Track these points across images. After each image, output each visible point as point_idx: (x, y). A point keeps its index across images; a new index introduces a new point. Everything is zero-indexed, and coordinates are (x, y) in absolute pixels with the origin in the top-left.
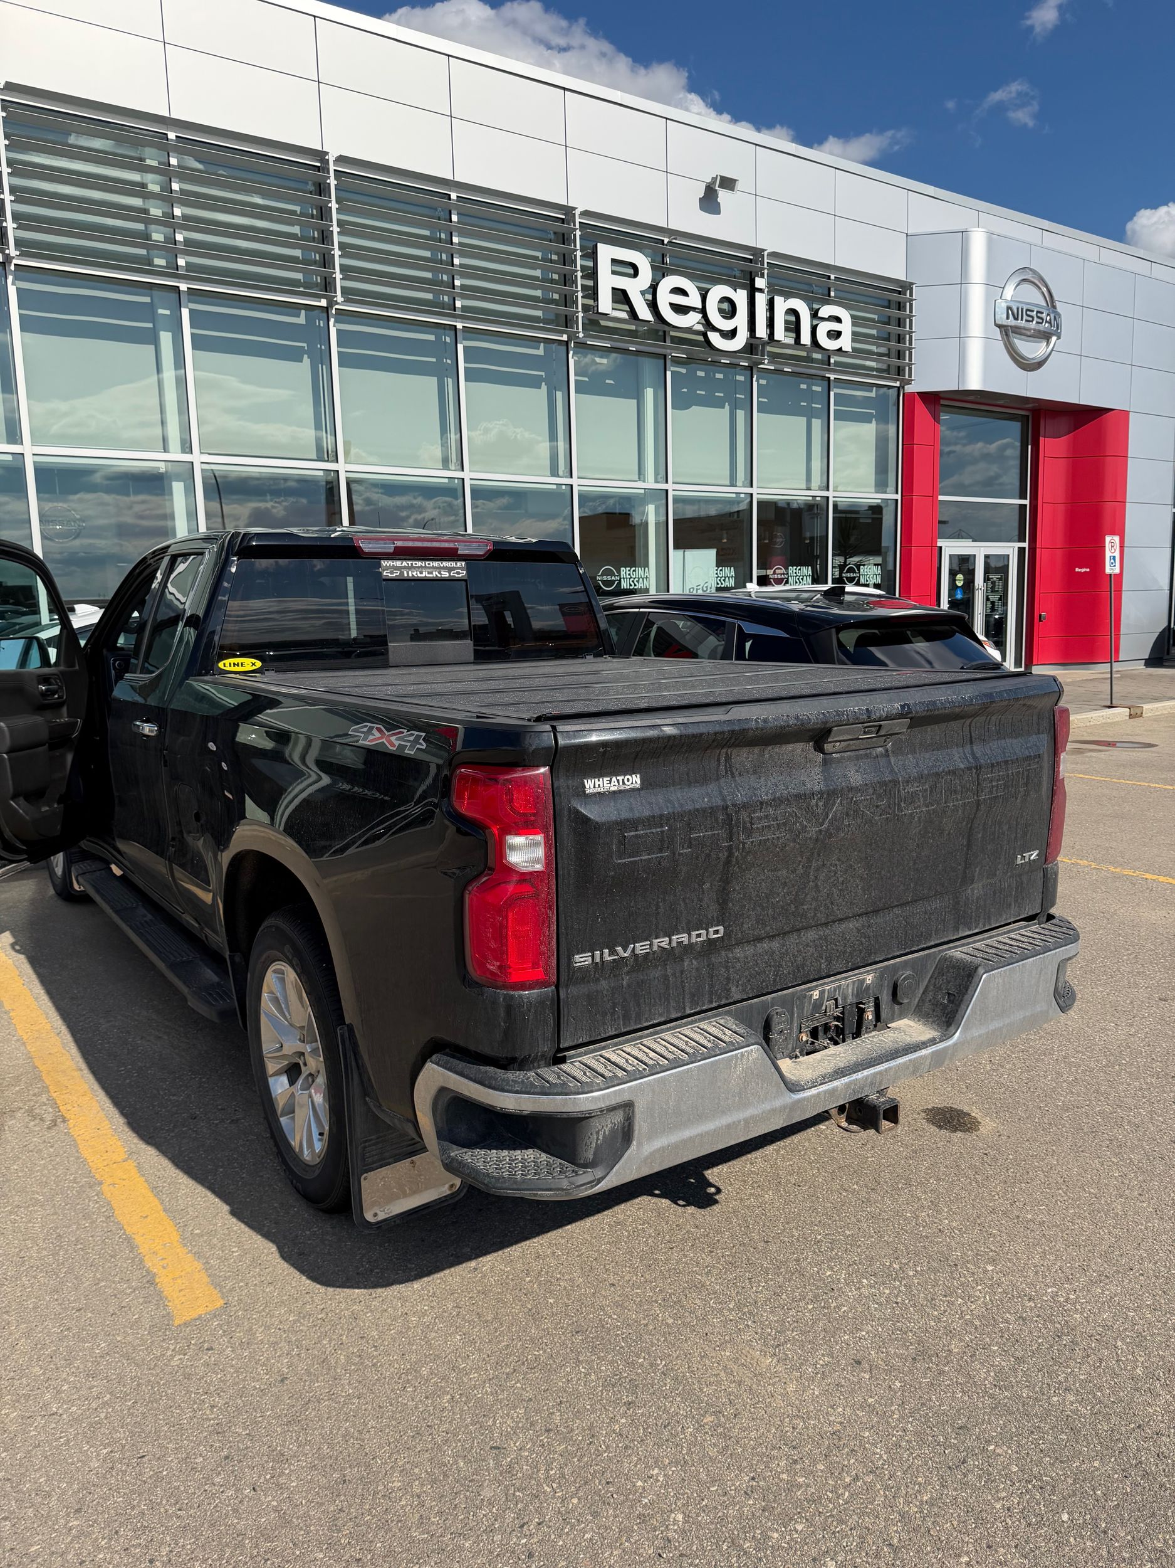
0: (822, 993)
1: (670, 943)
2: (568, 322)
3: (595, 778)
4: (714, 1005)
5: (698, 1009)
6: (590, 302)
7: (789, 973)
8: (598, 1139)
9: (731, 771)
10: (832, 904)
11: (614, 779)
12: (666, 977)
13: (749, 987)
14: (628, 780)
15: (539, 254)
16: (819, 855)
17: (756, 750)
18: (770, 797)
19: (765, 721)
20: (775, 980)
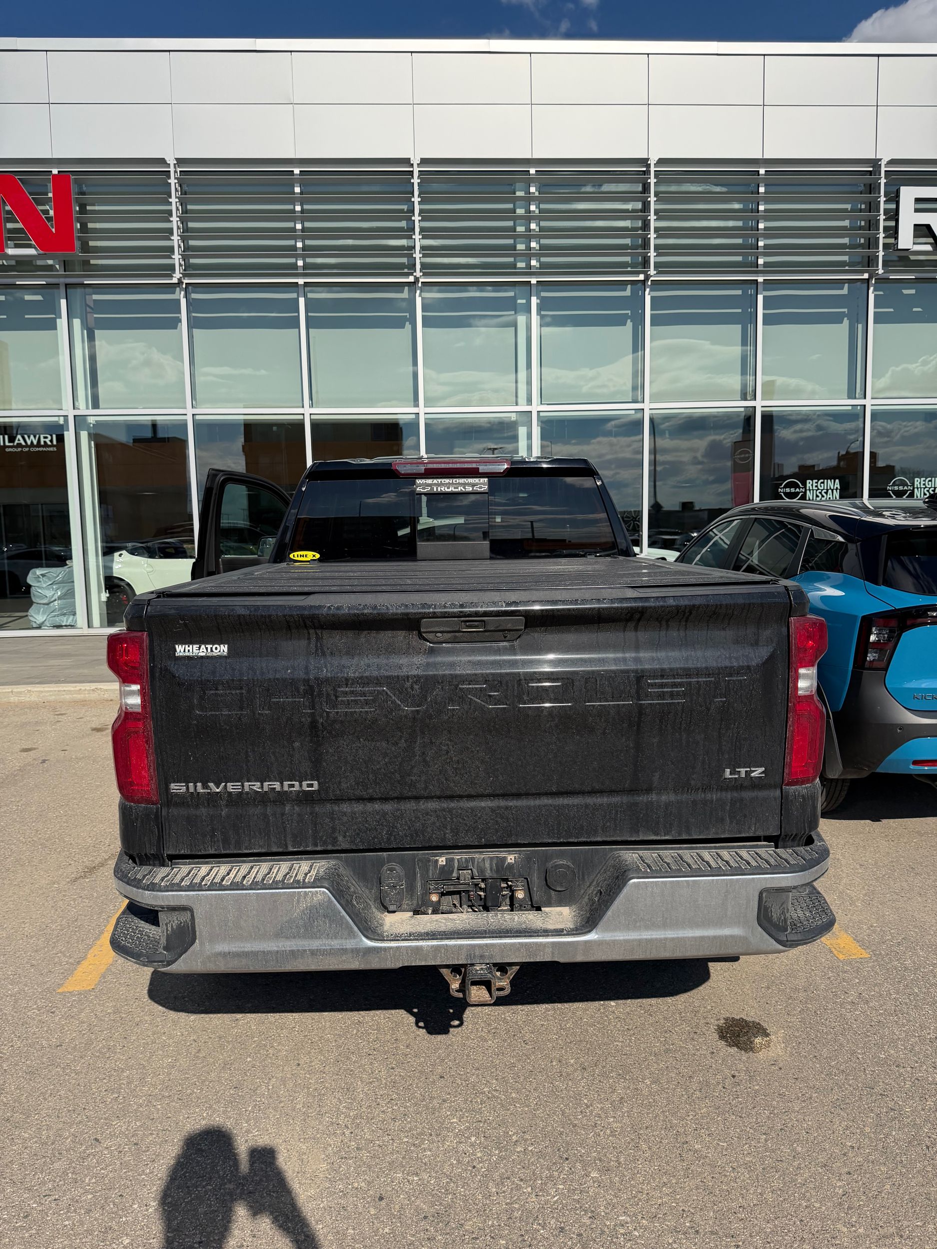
0: (450, 861)
1: (262, 787)
2: (871, 261)
3: (185, 644)
4: (319, 848)
5: (302, 849)
6: (892, 241)
7: (406, 836)
8: (167, 930)
9: (322, 650)
10: (446, 779)
11: (203, 646)
12: (265, 816)
13: (358, 840)
14: (216, 649)
15: (849, 207)
16: (423, 733)
17: (350, 634)
18: (357, 675)
19: (338, 608)
20: (389, 839)
